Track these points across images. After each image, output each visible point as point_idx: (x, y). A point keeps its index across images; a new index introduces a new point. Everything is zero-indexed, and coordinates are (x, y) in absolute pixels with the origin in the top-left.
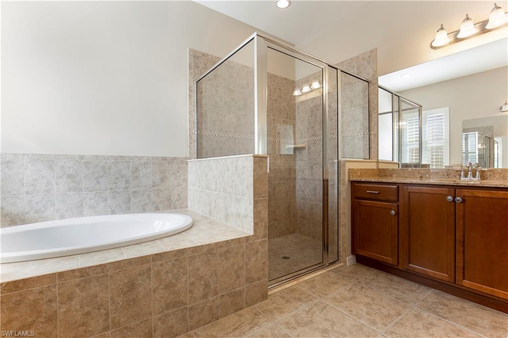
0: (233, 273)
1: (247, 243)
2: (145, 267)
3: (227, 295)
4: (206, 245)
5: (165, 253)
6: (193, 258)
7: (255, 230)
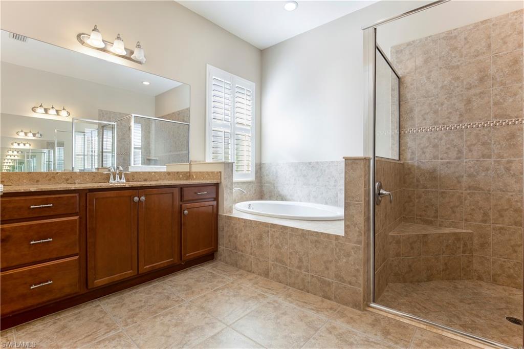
0: (322, 262)
1: (337, 242)
2: (267, 229)
3: (317, 278)
4: (301, 229)
5: (276, 225)
6: (291, 235)
7: (346, 232)
